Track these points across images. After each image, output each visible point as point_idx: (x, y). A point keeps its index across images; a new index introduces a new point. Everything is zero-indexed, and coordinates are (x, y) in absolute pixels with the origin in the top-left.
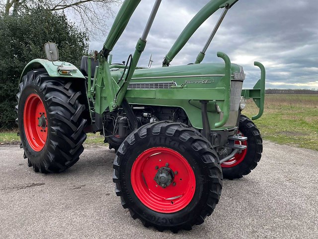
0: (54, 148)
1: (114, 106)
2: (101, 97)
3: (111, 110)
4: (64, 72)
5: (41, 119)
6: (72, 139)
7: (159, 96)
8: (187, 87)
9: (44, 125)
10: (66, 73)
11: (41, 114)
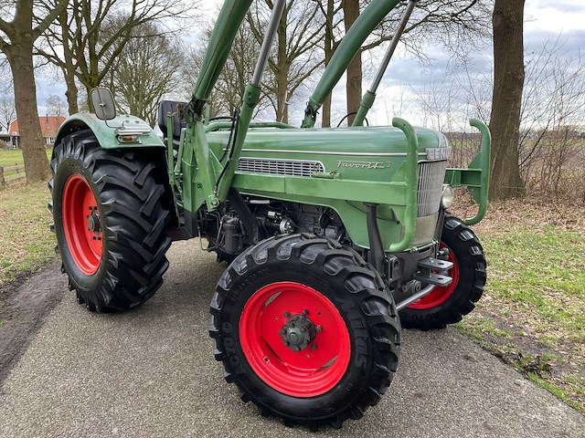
0: (115, 264)
1: (215, 203)
2: (193, 184)
3: (210, 208)
4: (127, 139)
5: (91, 218)
6: (145, 246)
7: (292, 190)
8: (340, 177)
9: (97, 228)
10: (131, 139)
11: (91, 208)
